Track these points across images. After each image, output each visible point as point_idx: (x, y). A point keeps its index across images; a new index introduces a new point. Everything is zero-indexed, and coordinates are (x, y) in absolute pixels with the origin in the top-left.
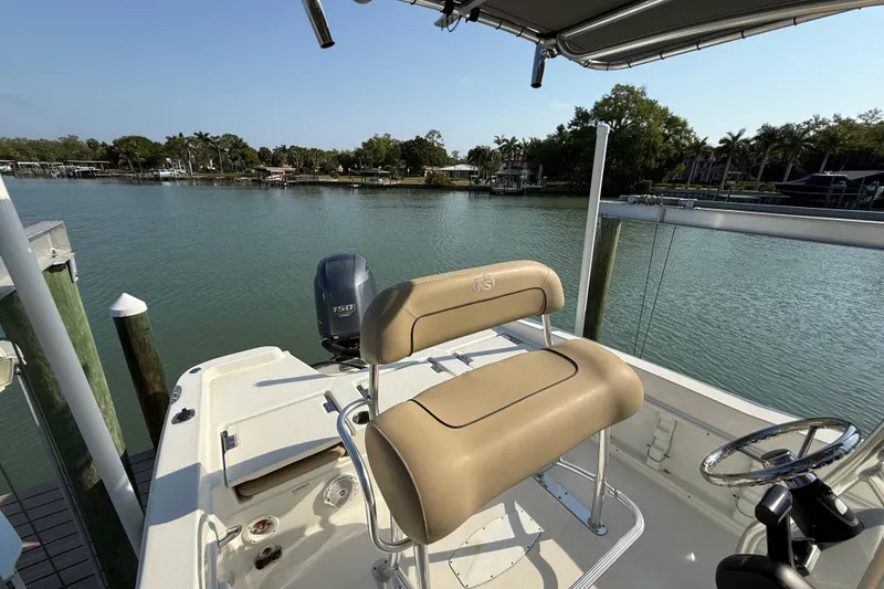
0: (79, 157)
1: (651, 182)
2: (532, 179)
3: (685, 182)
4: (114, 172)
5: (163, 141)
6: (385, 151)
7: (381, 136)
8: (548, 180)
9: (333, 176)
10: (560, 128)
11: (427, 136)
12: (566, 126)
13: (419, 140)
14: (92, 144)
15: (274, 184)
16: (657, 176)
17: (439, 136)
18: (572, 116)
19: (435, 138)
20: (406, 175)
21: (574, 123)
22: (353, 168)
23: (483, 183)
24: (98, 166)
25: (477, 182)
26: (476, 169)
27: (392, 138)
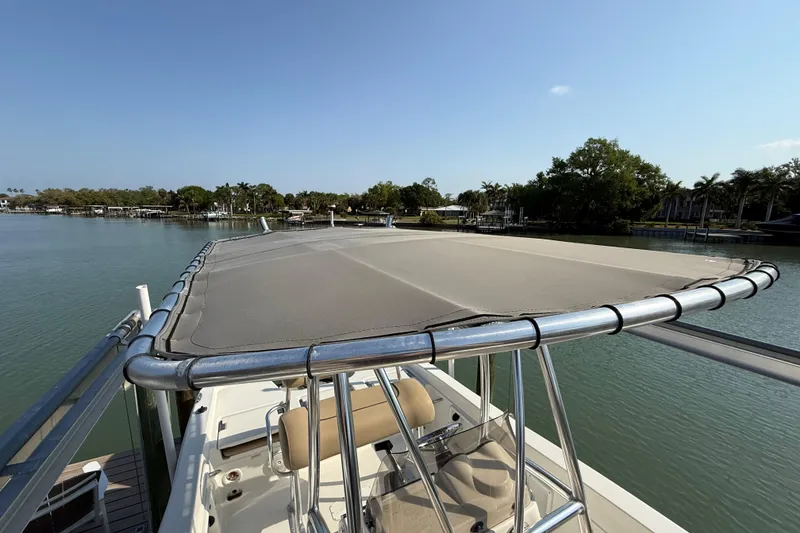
0: (151, 202)
1: (629, 221)
2: (515, 219)
3: (664, 220)
4: (174, 213)
5: (214, 190)
6: (387, 196)
7: (384, 183)
8: (529, 219)
9: (342, 216)
10: (540, 176)
11: (424, 182)
12: (545, 173)
13: (416, 186)
14: (162, 193)
15: (294, 224)
16: (635, 215)
17: (434, 183)
18: (550, 166)
19: (430, 184)
20: (404, 215)
21: (552, 171)
22: (360, 209)
23: (469, 222)
24: (164, 209)
25: (464, 221)
26: (466, 209)
27: (393, 184)
